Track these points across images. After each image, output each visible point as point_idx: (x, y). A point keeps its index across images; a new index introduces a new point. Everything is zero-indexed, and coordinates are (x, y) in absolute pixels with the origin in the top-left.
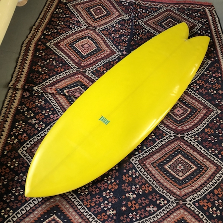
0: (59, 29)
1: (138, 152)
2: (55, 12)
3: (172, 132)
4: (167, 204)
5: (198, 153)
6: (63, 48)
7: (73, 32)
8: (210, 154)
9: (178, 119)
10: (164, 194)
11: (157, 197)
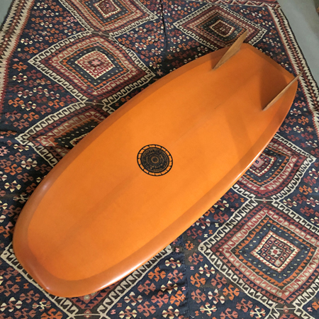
0: (46, 35)
1: (208, 233)
2: (35, 8)
3: (252, 195)
4: (266, 315)
5: (297, 226)
6: (59, 68)
7: (72, 40)
8: (313, 226)
9: (259, 175)
10: (259, 300)
11: (248, 305)
